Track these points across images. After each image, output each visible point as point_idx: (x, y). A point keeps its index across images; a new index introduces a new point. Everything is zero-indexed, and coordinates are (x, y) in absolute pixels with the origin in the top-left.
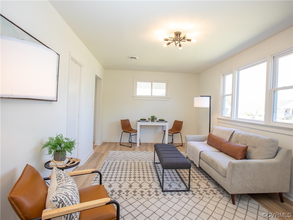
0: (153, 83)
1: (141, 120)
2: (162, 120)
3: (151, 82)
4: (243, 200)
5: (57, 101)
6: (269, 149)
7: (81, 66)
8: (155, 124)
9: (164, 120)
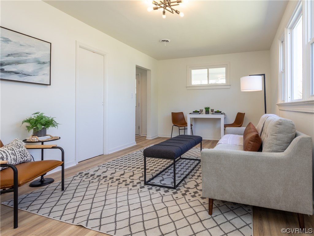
0: (209, 69)
1: (194, 112)
2: (218, 112)
3: (207, 68)
4: (234, 214)
5: (50, 85)
6: (276, 136)
7: (104, 56)
8: (210, 116)
9: (221, 112)
